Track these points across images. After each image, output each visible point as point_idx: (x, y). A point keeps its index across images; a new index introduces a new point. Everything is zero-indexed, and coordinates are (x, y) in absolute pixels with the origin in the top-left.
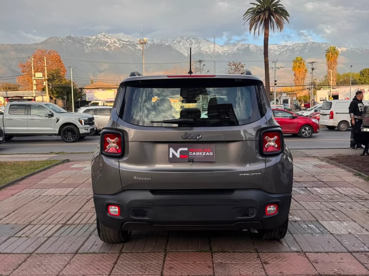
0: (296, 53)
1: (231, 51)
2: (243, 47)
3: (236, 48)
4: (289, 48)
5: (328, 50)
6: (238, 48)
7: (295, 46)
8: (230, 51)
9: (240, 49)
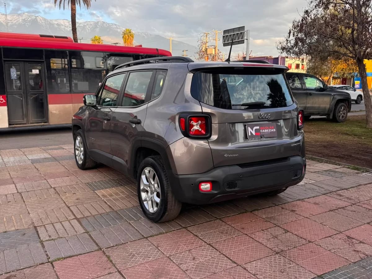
0: (88, 31)
1: (16, 21)
2: (30, 18)
3: (21, 18)
4: (80, 25)
5: (124, 32)
6: (23, 18)
7: (86, 24)
8: (14, 21)
9: (26, 21)
